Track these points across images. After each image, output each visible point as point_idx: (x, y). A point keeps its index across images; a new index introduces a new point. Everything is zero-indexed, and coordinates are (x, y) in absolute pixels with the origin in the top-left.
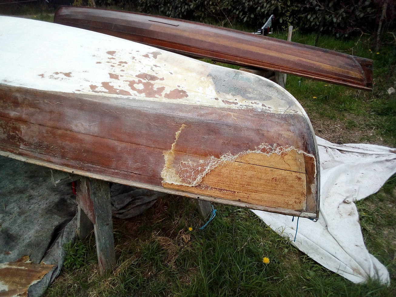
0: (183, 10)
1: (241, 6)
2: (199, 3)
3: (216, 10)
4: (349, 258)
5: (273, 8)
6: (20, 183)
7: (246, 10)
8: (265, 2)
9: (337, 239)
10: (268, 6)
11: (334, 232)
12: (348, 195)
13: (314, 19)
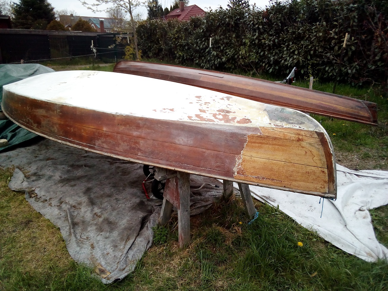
0: (216, 63)
1: (266, 60)
2: (230, 57)
3: (244, 63)
4: (363, 246)
5: (295, 61)
6: (107, 190)
7: (272, 63)
8: (288, 57)
9: (354, 234)
10: (291, 59)
11: (352, 229)
12: (363, 205)
13: (331, 71)
